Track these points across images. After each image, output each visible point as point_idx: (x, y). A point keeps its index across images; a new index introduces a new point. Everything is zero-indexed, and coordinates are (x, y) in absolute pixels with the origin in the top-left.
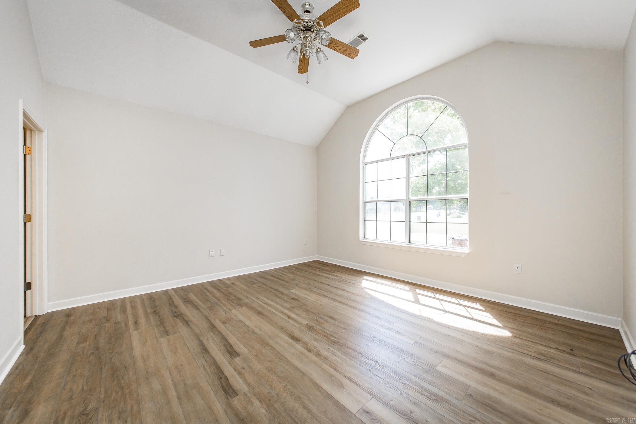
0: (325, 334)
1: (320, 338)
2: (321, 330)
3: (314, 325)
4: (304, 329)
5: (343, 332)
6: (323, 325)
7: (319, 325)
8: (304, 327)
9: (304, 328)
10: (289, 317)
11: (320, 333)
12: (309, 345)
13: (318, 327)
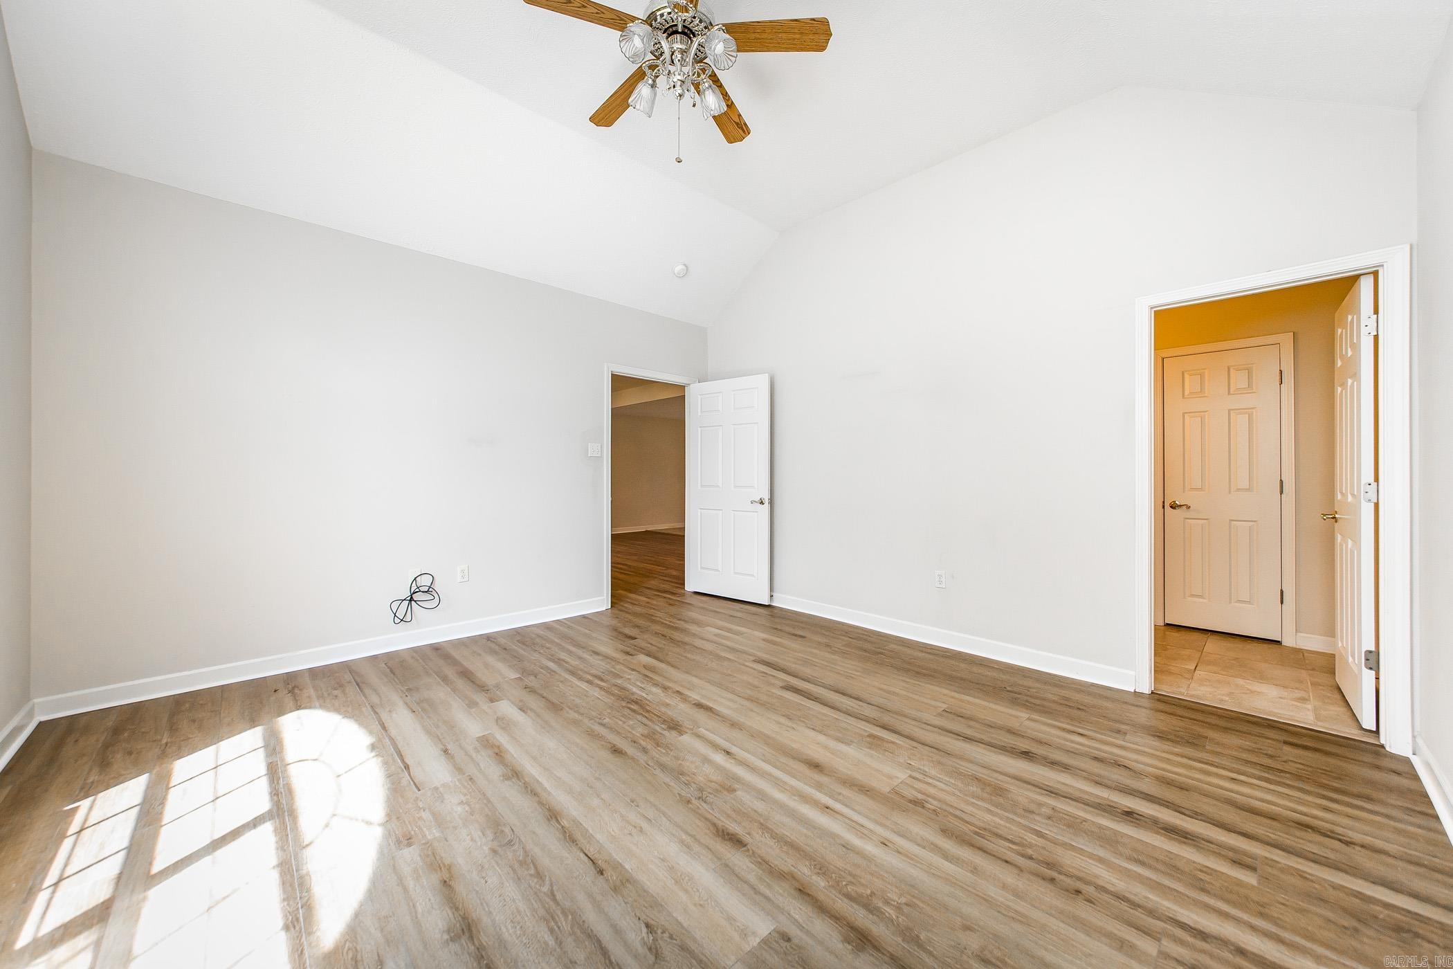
0: (647, 715)
1: (657, 708)
2: (653, 722)
3: (666, 733)
4: (687, 724)
5: (610, 718)
6: (646, 732)
7: (654, 732)
8: (688, 728)
9: (688, 726)
10: (728, 753)
11: (655, 717)
12: (679, 699)
13: (658, 728)
